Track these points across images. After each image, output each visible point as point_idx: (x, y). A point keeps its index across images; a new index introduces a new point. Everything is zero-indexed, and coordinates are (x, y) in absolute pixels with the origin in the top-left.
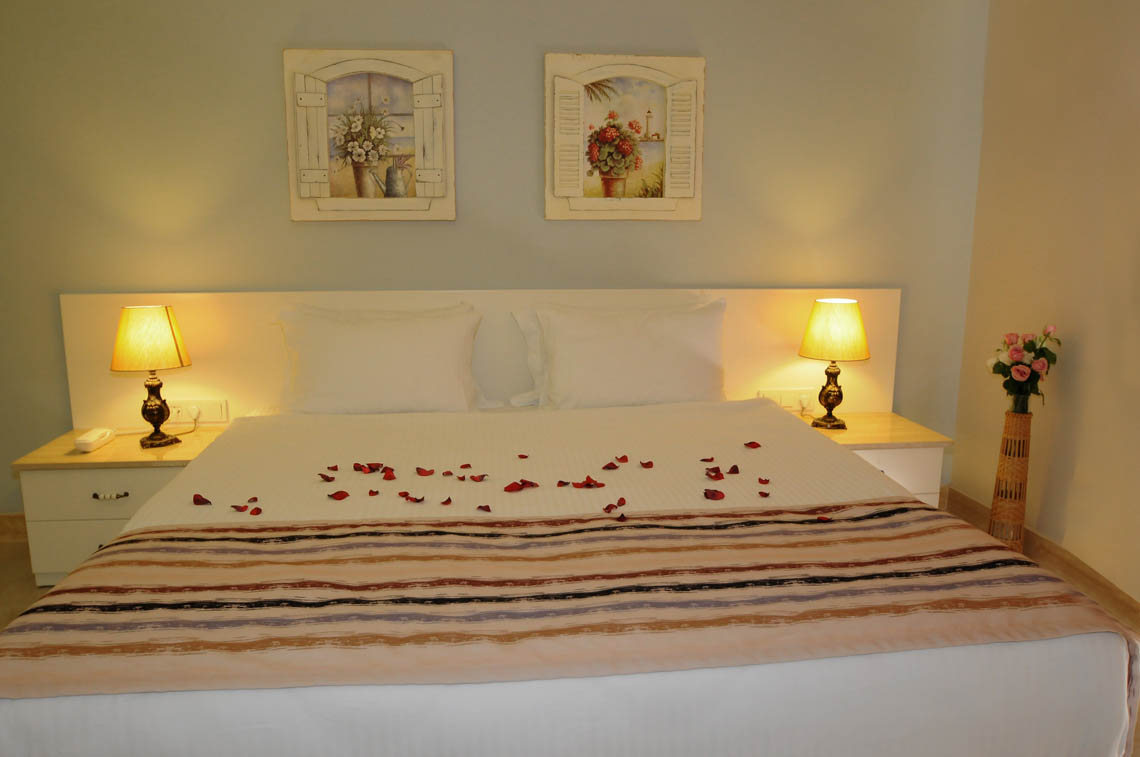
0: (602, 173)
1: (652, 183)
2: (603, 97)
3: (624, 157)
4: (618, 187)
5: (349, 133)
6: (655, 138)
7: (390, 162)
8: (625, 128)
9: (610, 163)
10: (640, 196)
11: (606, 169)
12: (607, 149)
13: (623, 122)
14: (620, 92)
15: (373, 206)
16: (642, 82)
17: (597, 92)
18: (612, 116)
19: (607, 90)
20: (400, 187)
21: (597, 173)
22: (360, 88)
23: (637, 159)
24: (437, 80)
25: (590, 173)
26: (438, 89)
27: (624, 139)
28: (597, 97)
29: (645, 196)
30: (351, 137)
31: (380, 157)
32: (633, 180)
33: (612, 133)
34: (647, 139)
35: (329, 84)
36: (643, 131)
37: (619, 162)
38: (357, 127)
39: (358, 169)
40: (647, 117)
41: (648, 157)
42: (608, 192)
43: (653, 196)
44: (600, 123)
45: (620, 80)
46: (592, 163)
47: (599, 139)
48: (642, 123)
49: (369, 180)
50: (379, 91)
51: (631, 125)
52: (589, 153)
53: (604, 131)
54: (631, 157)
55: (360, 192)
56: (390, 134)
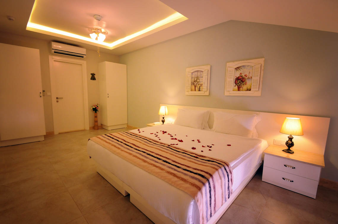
0: (238, 86)
1: (249, 88)
2: (239, 70)
3: (243, 82)
4: (241, 89)
5: (194, 81)
6: (251, 78)
7: (200, 85)
8: (244, 76)
9: (240, 84)
10: (246, 91)
11: (238, 85)
12: (239, 81)
13: (243, 75)
14: (243, 69)
15: (197, 93)
16: (248, 66)
17: (238, 69)
18: (241, 74)
19: (240, 69)
20: (201, 89)
21: (236, 86)
22: (196, 73)
23: (246, 82)
24: (207, 70)
25: (235, 86)
26: (207, 72)
27: (243, 78)
28: (238, 70)
29: (247, 91)
30: (195, 81)
31: (198, 84)
32: (245, 87)
33: (241, 77)
34: (249, 78)
35: (192, 73)
36: (248, 77)
37: (242, 83)
38: (196, 80)
39: (195, 86)
40: (249, 73)
41: (248, 82)
42: (239, 90)
43: (249, 90)
44: (238, 75)
45: (243, 66)
46: (236, 84)
47: (238, 79)
48: (248, 75)
49: (196, 88)
50: (199, 73)
51: (245, 75)
52: (235, 82)
53: (239, 77)
54: (245, 82)
55: (195, 91)
56: (200, 81)
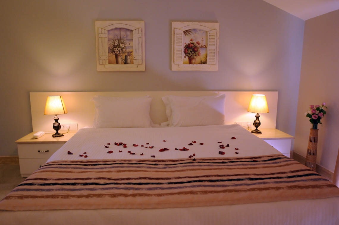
0: (188, 57)
1: (203, 60)
2: (189, 35)
3: (195, 52)
4: (193, 61)
5: (114, 45)
6: (204, 46)
7: (126, 54)
8: (195, 44)
9: (191, 54)
10: (200, 64)
11: (190, 56)
12: (190, 50)
13: (195, 42)
14: (194, 33)
15: (121, 67)
16: (200, 30)
17: (187, 33)
18: (191, 40)
19: (190, 33)
20: (129, 61)
21: (187, 57)
22: (117, 32)
23: (199, 53)
24: (140, 29)
25: (185, 57)
26: (140, 32)
27: (195, 47)
28: (187, 34)
30: (114, 46)
31: (123, 52)
32: (198, 59)
33: (192, 45)
34: (202, 47)
35: (108, 31)
36: (201, 45)
37: (193, 54)
38: (116, 43)
39: (117, 56)
40: (202, 40)
41: (202, 52)
42: (190, 63)
43: (204, 64)
44: (188, 42)
45: (194, 30)
46: (185, 54)
47: (188, 47)
48: (201, 42)
49: (120, 59)
50: (123, 33)
51: (197, 43)
52: (185, 51)
53: (189, 44)
54: (197, 52)
55: (117, 63)
56: (126, 46)
